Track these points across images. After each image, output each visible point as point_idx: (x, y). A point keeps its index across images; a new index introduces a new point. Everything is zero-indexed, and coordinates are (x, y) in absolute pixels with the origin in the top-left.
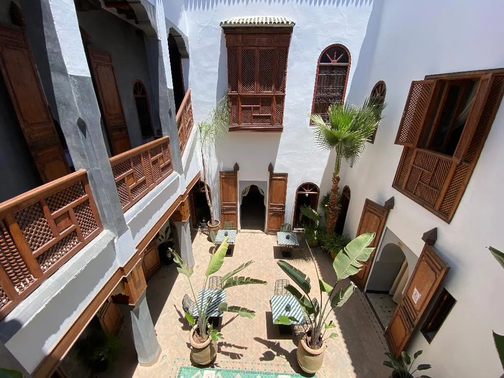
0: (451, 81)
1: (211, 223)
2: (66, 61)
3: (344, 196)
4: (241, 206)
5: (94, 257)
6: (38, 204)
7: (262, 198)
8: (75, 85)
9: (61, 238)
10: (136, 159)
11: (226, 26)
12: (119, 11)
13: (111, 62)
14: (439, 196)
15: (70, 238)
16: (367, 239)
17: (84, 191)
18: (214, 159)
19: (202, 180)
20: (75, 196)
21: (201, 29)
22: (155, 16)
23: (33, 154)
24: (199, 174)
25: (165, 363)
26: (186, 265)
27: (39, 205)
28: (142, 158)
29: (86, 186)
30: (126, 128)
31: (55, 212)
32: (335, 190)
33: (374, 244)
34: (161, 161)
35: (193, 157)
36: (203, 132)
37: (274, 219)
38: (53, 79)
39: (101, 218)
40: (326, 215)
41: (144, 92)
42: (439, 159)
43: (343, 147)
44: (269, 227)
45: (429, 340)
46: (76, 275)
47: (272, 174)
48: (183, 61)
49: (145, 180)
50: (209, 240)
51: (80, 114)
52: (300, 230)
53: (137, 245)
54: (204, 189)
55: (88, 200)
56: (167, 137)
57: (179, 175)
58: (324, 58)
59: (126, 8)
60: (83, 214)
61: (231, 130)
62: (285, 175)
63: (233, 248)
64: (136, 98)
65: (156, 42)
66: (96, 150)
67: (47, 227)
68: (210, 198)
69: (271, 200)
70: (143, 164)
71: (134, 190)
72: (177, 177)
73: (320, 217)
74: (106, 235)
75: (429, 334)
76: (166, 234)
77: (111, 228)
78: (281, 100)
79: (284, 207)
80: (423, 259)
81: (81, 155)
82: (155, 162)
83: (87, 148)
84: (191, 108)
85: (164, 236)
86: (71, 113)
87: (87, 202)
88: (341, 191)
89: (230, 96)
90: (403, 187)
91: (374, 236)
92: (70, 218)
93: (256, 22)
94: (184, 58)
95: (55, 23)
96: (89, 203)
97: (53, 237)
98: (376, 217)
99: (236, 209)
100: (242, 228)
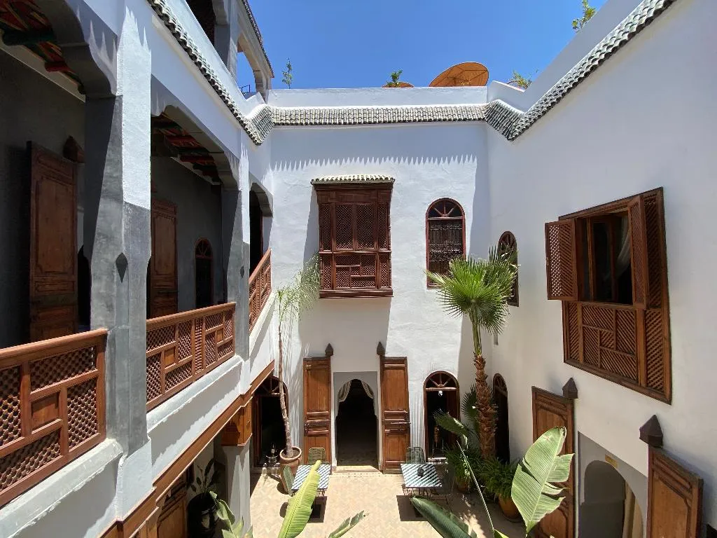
0: (592, 218)
1: (285, 452)
2: (124, 186)
3: (496, 392)
4: (337, 419)
5: (78, 487)
6: (16, 371)
7: (370, 403)
8: (128, 215)
9: (32, 440)
10: (185, 327)
11: (317, 183)
12: (196, 167)
13: (175, 214)
14: (638, 363)
15: (46, 443)
16: (553, 439)
17: (95, 363)
18: (296, 340)
19: (276, 375)
20: (77, 369)
21: (288, 187)
22: (238, 168)
23: (33, 312)
24: (272, 364)
26: (241, 524)
27: (18, 372)
28: (193, 327)
29: (100, 355)
30: (176, 294)
31: (38, 390)
32: (482, 379)
33: (568, 448)
34: (220, 336)
35: (265, 338)
36: (283, 300)
37: (394, 440)
38: (101, 207)
39: (107, 415)
40: (476, 425)
41: (209, 253)
42: (617, 311)
43: (479, 311)
44: (386, 458)
46: (36, 520)
47: (383, 360)
48: (264, 219)
49: (191, 362)
50: (282, 489)
51: (125, 248)
52: (437, 461)
53: (156, 479)
54: (278, 391)
55: (96, 379)
56: (233, 303)
57: (242, 360)
58: (432, 212)
59: (204, 163)
60: (80, 403)
61: (323, 296)
62: (403, 360)
63: (325, 504)
64: (197, 259)
65: (235, 192)
66: (131, 300)
67: (15, 413)
68: (287, 405)
69: (385, 405)
70: (193, 337)
71: (171, 376)
72: (238, 363)
73: (467, 431)
74: (108, 447)
76: (206, 474)
77: (119, 436)
78: (386, 258)
79: (406, 416)
80: (656, 476)
81: (107, 307)
82: (210, 336)
83: (119, 296)
84: (269, 271)
85: (202, 480)
86: (112, 247)
87: (92, 383)
88: (490, 381)
89: (322, 255)
90: (581, 361)
91: (564, 434)
92: (57, 406)
94: (265, 216)
95: (123, 146)
96: (95, 385)
97: (20, 436)
98: (556, 416)
99: (328, 426)
100: (339, 464)
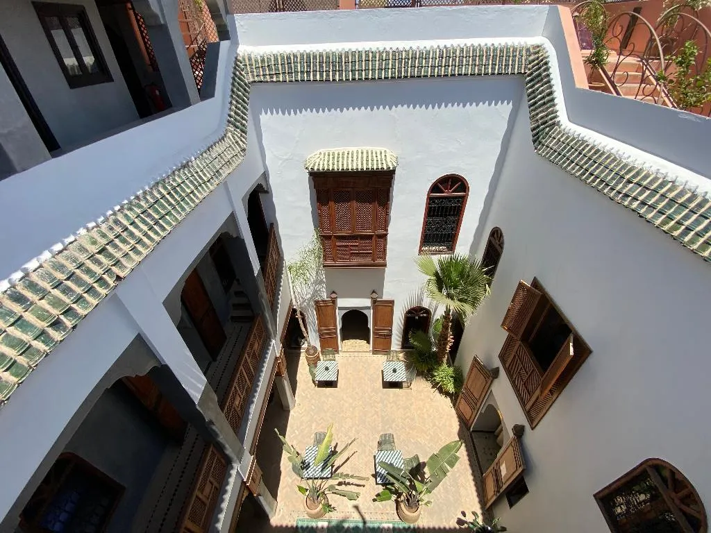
11: (313, 171)
21: (281, 161)
25: (283, 515)
37: (380, 340)
42: (534, 370)
44: (374, 348)
45: (511, 505)
47: (375, 301)
48: (262, 196)
58: (435, 188)
61: (326, 266)
62: (392, 302)
69: (375, 324)
75: (512, 498)
79: (391, 330)
89: (323, 236)
90: (507, 366)
93: (350, 169)
98: (482, 377)
99: (336, 333)
